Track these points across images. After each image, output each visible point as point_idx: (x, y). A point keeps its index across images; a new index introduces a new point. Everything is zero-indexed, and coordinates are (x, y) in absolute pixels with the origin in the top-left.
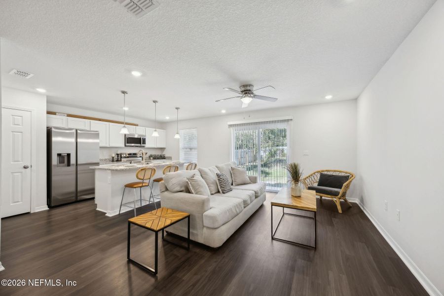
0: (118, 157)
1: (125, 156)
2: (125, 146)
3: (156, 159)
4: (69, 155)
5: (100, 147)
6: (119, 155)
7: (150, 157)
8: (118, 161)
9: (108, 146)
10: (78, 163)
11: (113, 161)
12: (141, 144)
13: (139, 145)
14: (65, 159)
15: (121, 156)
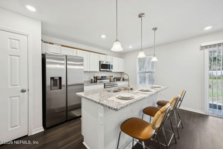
0: (95, 79)
1: (99, 78)
2: (100, 70)
3: (118, 80)
4: (60, 78)
5: (84, 72)
6: (96, 78)
7: (114, 79)
8: (94, 82)
9: (89, 71)
10: (68, 84)
11: (92, 82)
12: (109, 69)
13: (109, 70)
14: (57, 82)
15: (97, 78)
